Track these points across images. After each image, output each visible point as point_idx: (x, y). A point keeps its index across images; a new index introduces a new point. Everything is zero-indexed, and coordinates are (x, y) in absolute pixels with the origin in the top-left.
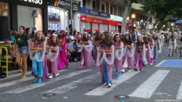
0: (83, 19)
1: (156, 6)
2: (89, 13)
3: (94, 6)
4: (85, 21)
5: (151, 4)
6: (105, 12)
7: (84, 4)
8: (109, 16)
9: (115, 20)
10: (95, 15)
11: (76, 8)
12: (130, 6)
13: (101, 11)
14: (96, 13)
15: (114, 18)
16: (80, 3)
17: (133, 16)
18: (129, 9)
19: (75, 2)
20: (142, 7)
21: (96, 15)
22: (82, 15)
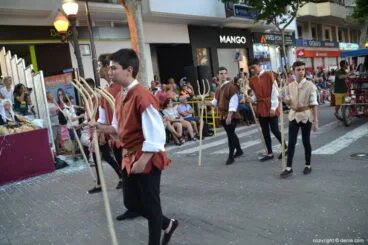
0: (300, 54)
2: (308, 46)
3: (314, 35)
4: (303, 57)
6: (331, 40)
7: (300, 34)
8: (337, 46)
9: (346, 49)
10: (316, 47)
11: (289, 41)
13: (324, 39)
14: (318, 44)
15: (344, 46)
16: (294, 34)
19: (288, 33)
21: (318, 47)
22: (299, 48)
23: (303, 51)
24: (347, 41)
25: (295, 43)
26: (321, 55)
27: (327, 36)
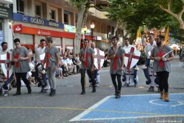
0: (17, 29)
1: (124, 14)
2: (29, 22)
5: (118, 12)
8: (62, 27)
10: (38, 24)
11: (4, 13)
12: (86, 11)
14: (41, 22)
15: (69, 28)
17: (93, 26)
18: (84, 16)
19: (4, 4)
20: (107, 16)
21: (41, 25)
22: (16, 23)
23: (20, 26)
24: (72, 25)
25: (11, 16)
26: (44, 33)
27: (53, 17)
